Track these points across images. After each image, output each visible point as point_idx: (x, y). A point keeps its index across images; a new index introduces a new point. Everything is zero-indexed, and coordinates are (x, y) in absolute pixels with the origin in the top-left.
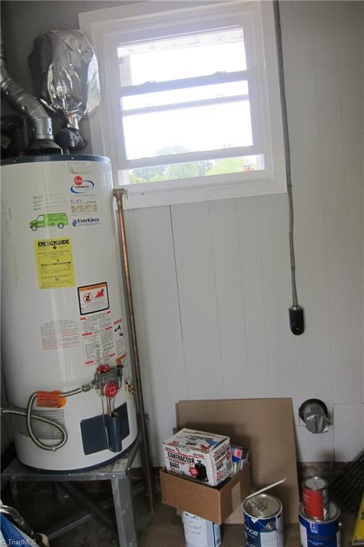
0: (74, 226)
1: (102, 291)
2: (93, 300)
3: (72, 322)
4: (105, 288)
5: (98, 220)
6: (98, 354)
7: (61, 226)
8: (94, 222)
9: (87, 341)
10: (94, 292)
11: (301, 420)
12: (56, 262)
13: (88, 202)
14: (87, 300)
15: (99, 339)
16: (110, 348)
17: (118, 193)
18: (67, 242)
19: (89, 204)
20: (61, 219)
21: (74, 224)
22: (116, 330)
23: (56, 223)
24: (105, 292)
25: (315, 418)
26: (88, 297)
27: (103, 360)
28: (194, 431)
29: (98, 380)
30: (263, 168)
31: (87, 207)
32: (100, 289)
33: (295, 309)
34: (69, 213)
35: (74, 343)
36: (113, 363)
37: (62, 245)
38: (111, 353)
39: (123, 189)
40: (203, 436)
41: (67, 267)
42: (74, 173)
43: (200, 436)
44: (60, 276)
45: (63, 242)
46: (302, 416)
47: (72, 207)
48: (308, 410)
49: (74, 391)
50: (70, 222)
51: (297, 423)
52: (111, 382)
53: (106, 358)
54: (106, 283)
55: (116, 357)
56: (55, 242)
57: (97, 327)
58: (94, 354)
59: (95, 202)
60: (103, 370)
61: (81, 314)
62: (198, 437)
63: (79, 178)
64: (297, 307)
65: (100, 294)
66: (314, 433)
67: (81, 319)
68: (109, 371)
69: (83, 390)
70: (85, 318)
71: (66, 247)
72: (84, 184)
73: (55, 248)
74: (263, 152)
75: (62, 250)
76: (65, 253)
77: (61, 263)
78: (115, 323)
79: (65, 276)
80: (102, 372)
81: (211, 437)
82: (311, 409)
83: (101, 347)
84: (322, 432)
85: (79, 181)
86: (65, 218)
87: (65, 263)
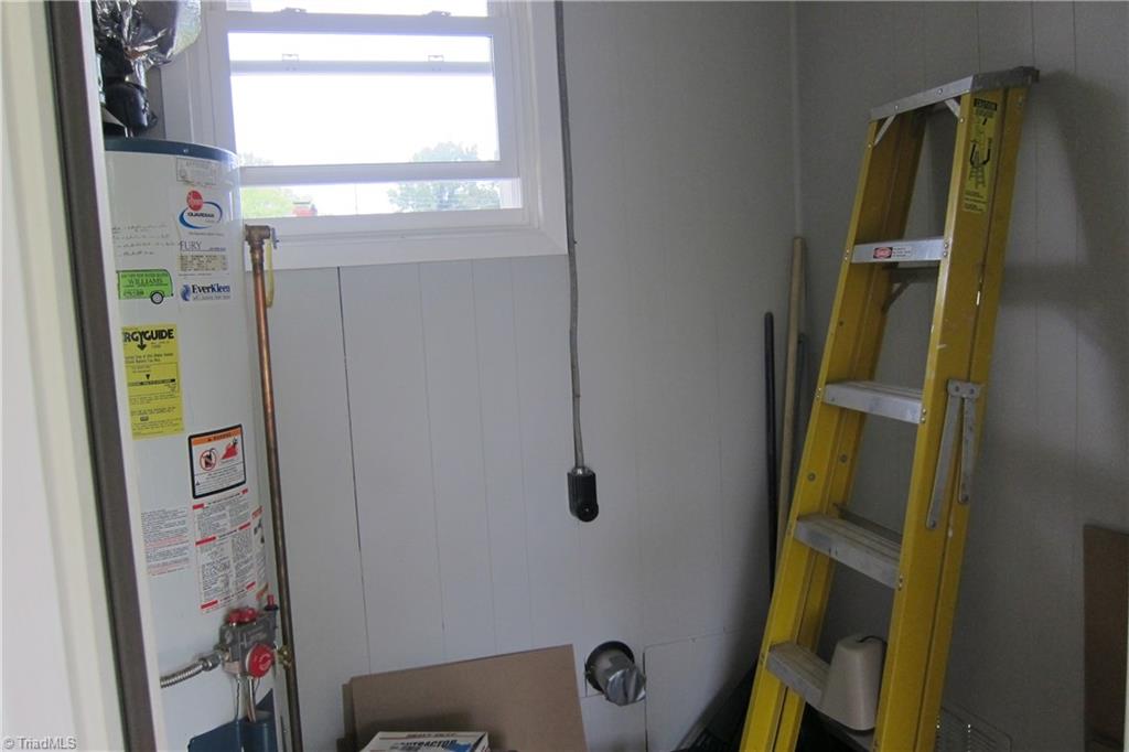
0: (186, 299)
1: (235, 444)
2: (219, 465)
3: (175, 514)
4: (238, 437)
5: (227, 288)
6: (227, 584)
7: (157, 298)
8: (222, 294)
9: (204, 557)
10: (220, 446)
11: (590, 686)
12: (145, 379)
13: (211, 249)
14: (207, 464)
15: (228, 551)
16: (246, 571)
17: (256, 236)
18: (169, 334)
19: (213, 253)
20: (159, 283)
21: (185, 296)
22: (256, 531)
23: (148, 290)
24: (239, 446)
25: (623, 675)
26: (209, 457)
27: (234, 599)
28: (405, 734)
29: (234, 642)
30: (520, 206)
31: (211, 258)
32: (230, 441)
33: (580, 472)
34: (174, 269)
35: (179, 562)
36: (251, 601)
37: (158, 341)
38: (249, 581)
39: (267, 227)
40: (432, 740)
41: (167, 389)
42: (188, 182)
43: (425, 740)
44: (152, 412)
45: (160, 334)
46: (591, 678)
47: (182, 258)
48: (605, 663)
49: (185, 671)
50: (178, 290)
51: (581, 693)
52: (259, 643)
53: (241, 593)
54: (240, 426)
55: (257, 589)
56: (143, 334)
57: (226, 523)
58: (219, 584)
59: (223, 250)
60: (239, 619)
61: (195, 497)
62: (421, 744)
63: (196, 195)
64: (583, 468)
65: (231, 452)
66: (620, 705)
67: (195, 507)
68: (254, 620)
69: (206, 668)
70: (201, 506)
71: (165, 345)
72: (205, 209)
73: (142, 347)
74: (518, 176)
75: (157, 351)
76: (163, 359)
77: (156, 382)
78: (255, 514)
79: (162, 411)
80: (240, 623)
81: (451, 739)
82: (611, 660)
83: (233, 565)
84: (634, 701)
85: (197, 202)
86: (165, 280)
87: (163, 382)
